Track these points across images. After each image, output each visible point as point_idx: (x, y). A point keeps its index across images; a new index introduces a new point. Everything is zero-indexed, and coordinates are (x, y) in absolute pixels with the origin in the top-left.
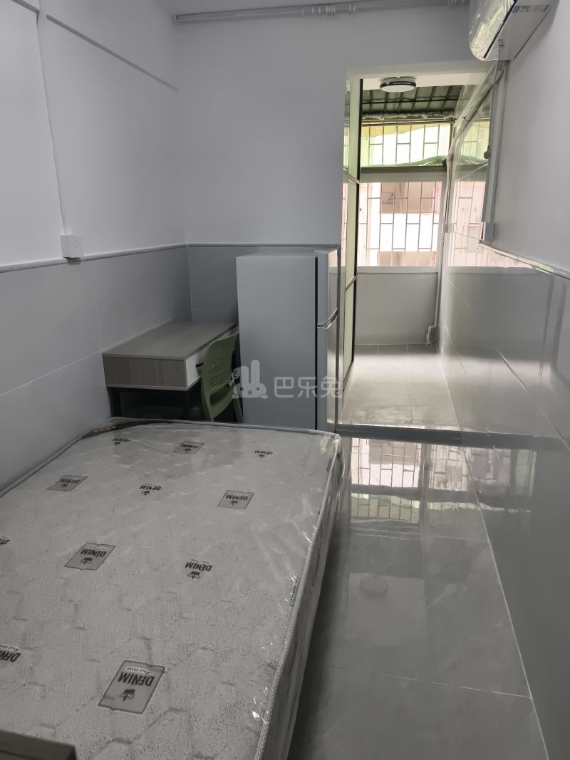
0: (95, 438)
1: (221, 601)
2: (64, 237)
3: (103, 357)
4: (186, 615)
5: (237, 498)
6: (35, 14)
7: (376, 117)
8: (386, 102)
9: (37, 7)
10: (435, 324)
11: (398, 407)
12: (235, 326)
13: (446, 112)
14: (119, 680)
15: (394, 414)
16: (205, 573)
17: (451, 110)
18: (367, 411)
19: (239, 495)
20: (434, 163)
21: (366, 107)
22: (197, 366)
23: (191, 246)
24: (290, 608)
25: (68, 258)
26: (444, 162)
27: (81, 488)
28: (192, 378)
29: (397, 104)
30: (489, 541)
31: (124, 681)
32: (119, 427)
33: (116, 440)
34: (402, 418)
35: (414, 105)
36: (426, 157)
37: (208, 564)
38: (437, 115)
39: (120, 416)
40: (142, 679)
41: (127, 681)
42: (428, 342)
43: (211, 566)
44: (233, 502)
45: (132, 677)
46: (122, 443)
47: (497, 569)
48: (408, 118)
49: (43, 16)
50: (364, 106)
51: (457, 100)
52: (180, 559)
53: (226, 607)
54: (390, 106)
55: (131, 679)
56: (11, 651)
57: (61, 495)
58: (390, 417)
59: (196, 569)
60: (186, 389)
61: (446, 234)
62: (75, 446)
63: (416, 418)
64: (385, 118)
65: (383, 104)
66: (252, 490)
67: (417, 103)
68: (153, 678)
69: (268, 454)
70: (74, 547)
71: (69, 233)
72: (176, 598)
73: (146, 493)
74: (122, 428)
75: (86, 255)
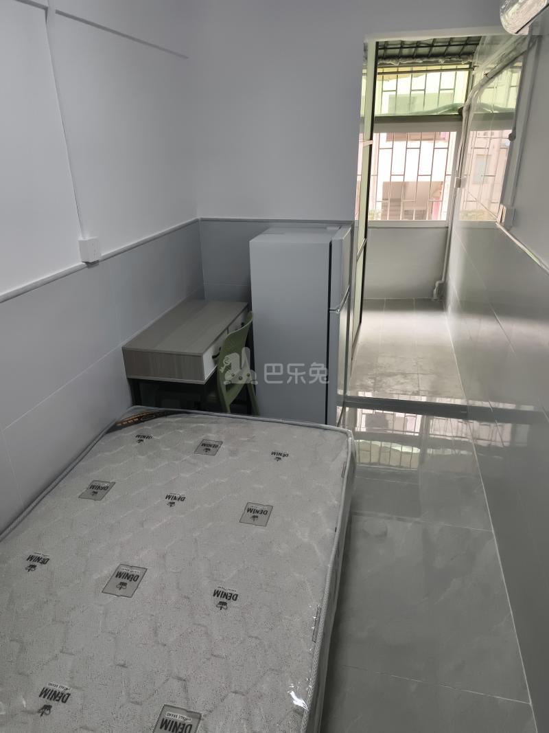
0: (119, 434)
1: (249, 637)
2: (83, 241)
3: (123, 350)
4: (217, 652)
5: (257, 512)
6: (43, 12)
7: (390, 62)
8: (402, 48)
9: (46, 4)
10: (443, 279)
11: (404, 375)
12: (249, 308)
13: (465, 56)
14: (161, 728)
15: (402, 383)
16: (231, 603)
17: (471, 54)
18: (375, 379)
19: (259, 508)
20: (450, 111)
21: (381, 52)
22: (214, 357)
23: (203, 220)
24: (313, 644)
25: (87, 263)
26: (460, 111)
27: (112, 495)
28: (208, 370)
29: (413, 49)
30: (493, 531)
31: (166, 729)
32: (141, 419)
33: (139, 436)
34: (409, 387)
35: (431, 50)
36: (442, 104)
37: (234, 593)
38: (455, 59)
39: (141, 405)
40: (182, 726)
41: (168, 729)
42: (435, 297)
43: (237, 595)
44: (254, 517)
45: (172, 724)
46: (145, 440)
47: (500, 563)
48: (424, 62)
49: (51, 12)
50: (379, 51)
51: (478, 44)
52: (208, 587)
53: (254, 644)
54: (405, 51)
55: (171, 726)
56: (61, 690)
57: (91, 504)
58: (396, 387)
59: (224, 598)
60: (203, 382)
61: (459, 189)
62: (102, 443)
63: (423, 389)
64: (400, 63)
65: (398, 50)
66: (271, 502)
67: (434, 48)
68: (191, 726)
69: (284, 456)
70: (108, 570)
71: (88, 238)
72: (206, 633)
73: (172, 504)
74: (143, 422)
75: (104, 253)
